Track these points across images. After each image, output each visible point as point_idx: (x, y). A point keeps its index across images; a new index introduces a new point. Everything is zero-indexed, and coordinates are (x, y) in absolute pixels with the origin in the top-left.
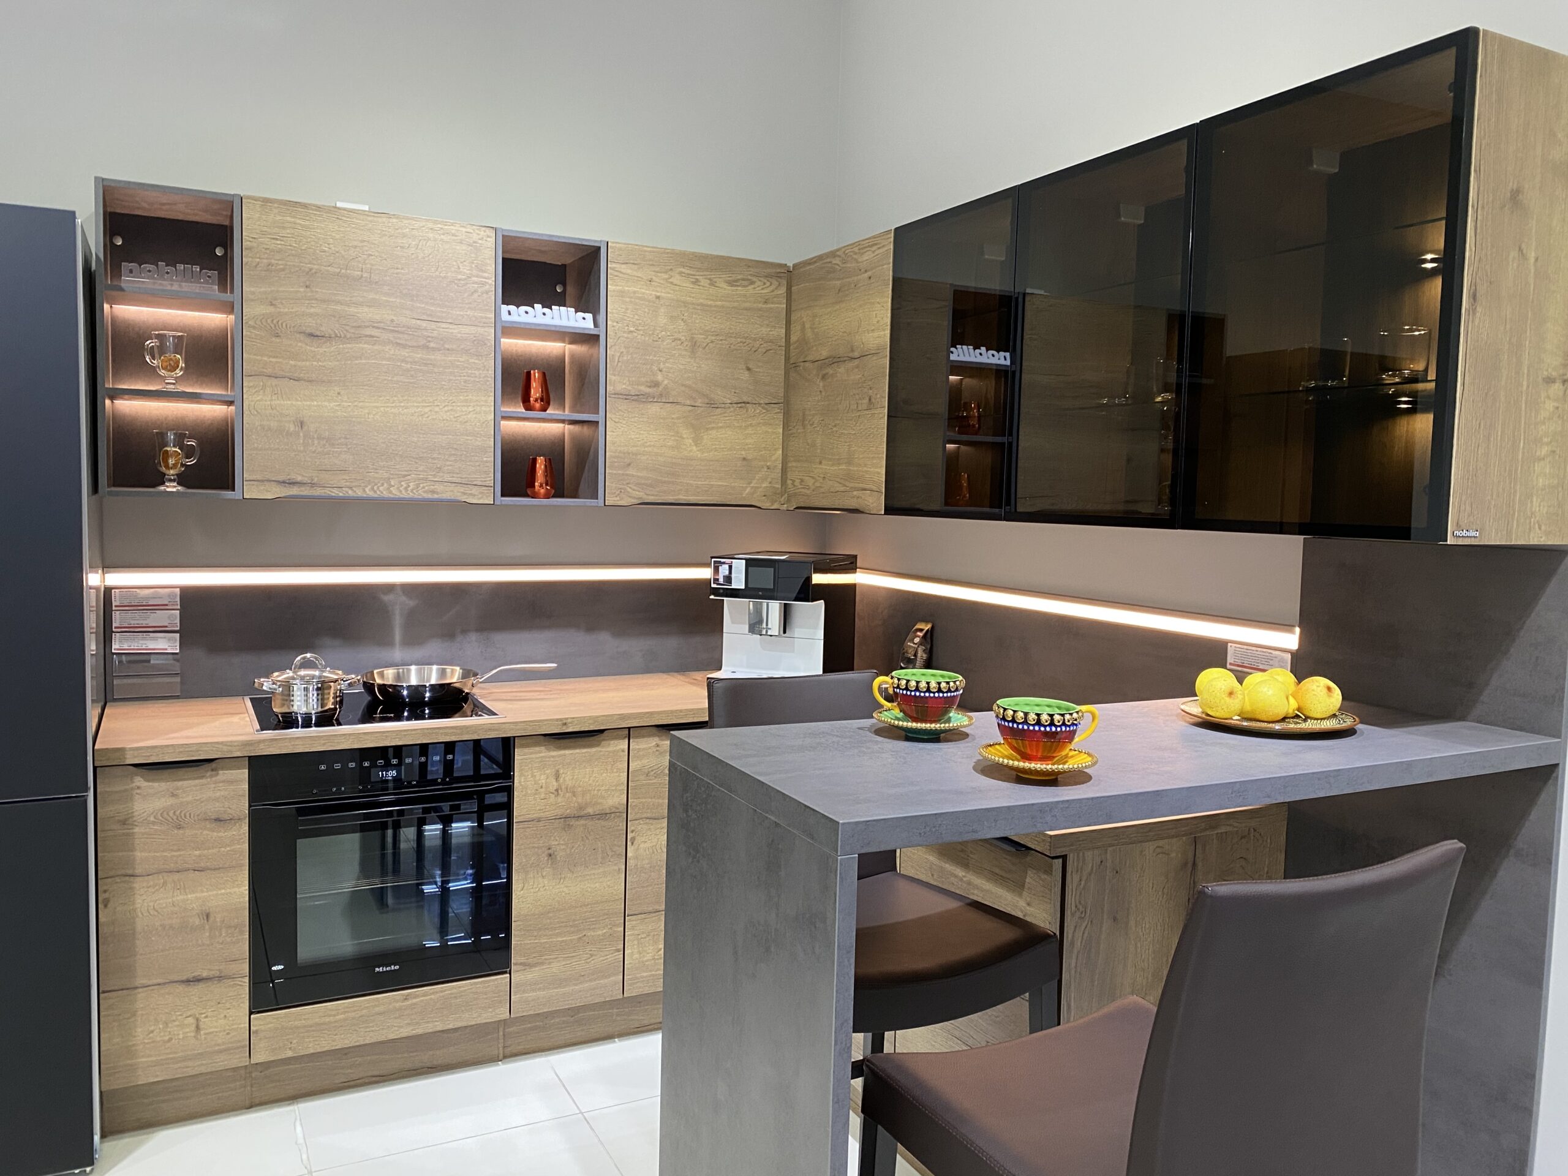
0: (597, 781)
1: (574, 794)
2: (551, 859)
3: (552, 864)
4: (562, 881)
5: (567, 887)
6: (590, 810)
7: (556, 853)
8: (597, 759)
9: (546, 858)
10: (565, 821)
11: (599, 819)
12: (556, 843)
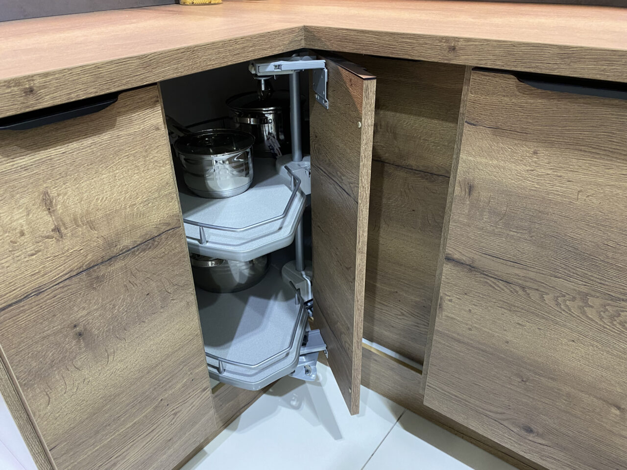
0: (127, 192)
1: (92, 225)
2: (84, 339)
3: (87, 346)
4: (111, 358)
5: (121, 361)
6: (127, 242)
7: (88, 327)
8: (116, 153)
9: (74, 342)
10: (89, 275)
11: (144, 250)
12: (85, 312)
